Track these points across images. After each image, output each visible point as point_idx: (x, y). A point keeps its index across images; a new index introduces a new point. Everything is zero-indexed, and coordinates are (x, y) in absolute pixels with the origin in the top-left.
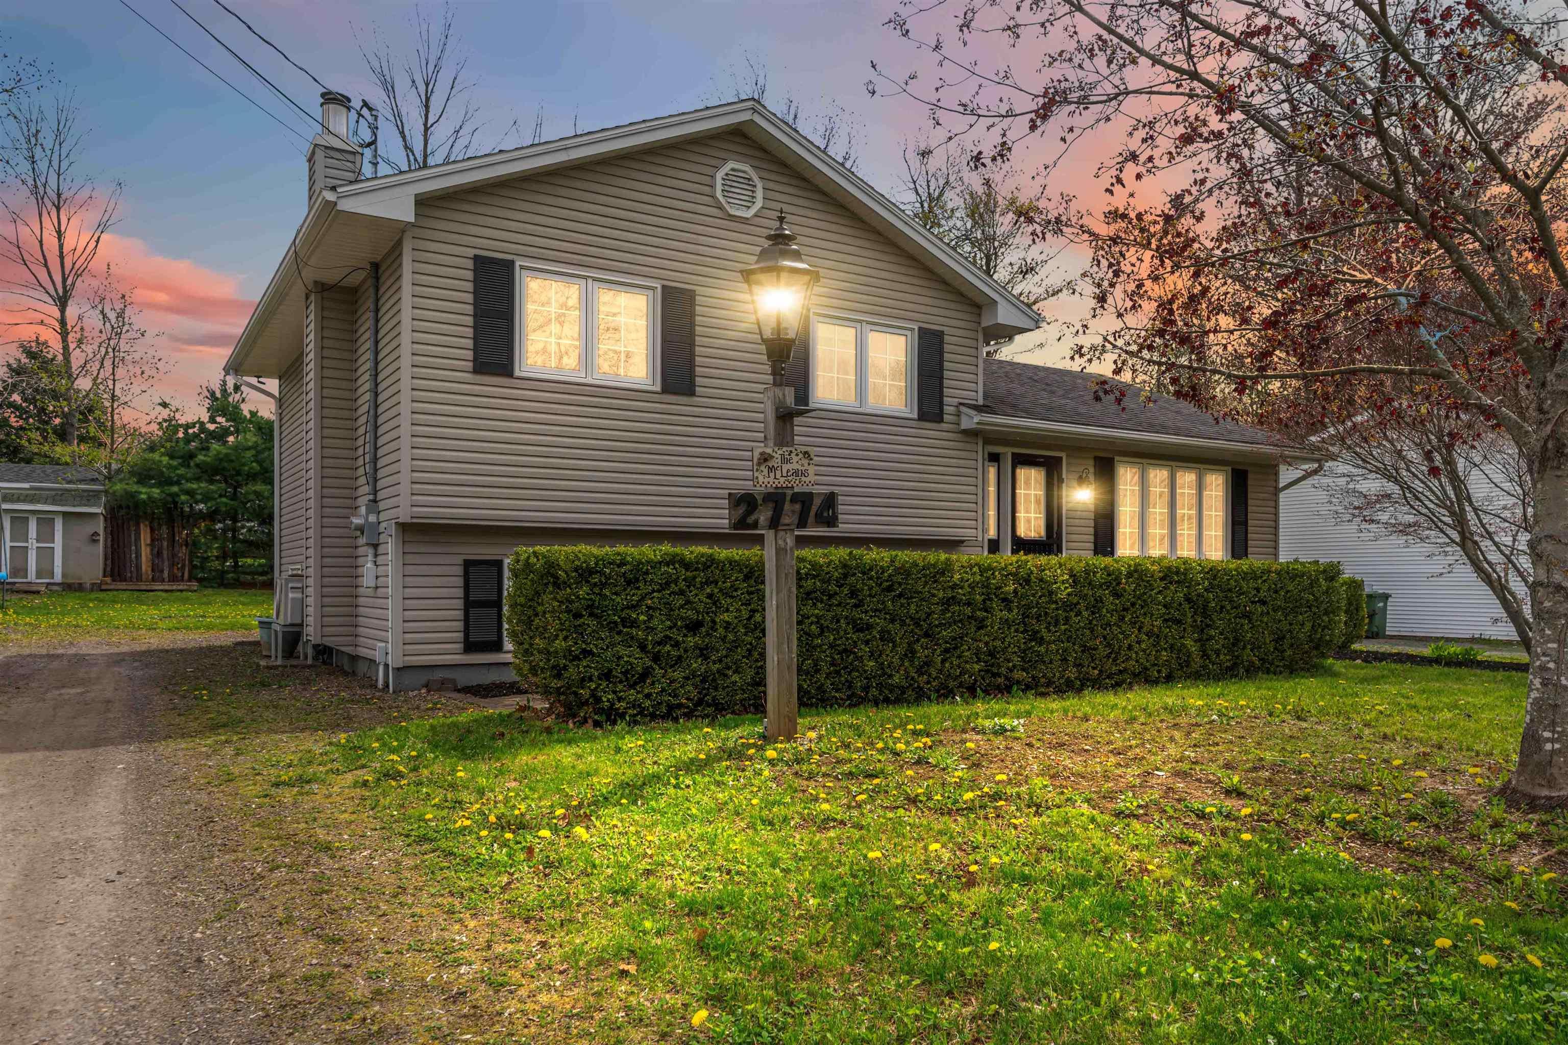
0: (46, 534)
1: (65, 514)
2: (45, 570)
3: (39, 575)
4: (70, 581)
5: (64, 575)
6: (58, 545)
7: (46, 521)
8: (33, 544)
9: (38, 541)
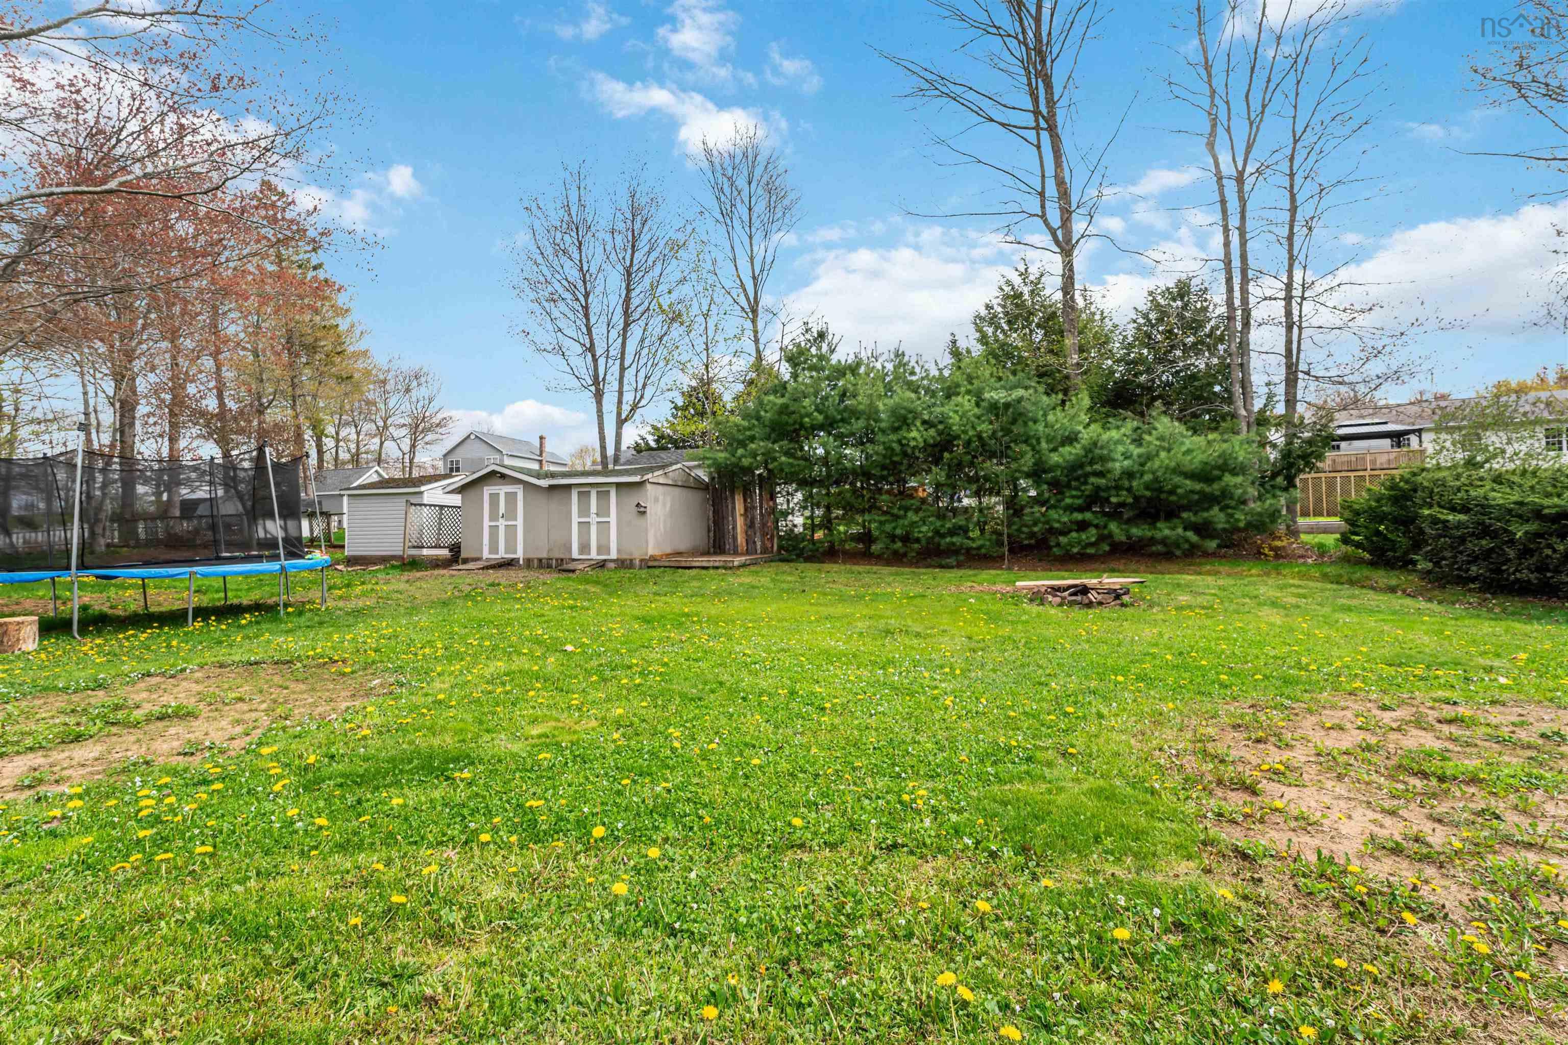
0: (603, 510)
1: (618, 485)
2: (603, 548)
3: (599, 551)
4: (624, 556)
5: (619, 551)
6: (613, 518)
7: (603, 495)
8: (594, 519)
9: (597, 514)
